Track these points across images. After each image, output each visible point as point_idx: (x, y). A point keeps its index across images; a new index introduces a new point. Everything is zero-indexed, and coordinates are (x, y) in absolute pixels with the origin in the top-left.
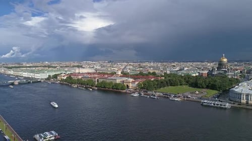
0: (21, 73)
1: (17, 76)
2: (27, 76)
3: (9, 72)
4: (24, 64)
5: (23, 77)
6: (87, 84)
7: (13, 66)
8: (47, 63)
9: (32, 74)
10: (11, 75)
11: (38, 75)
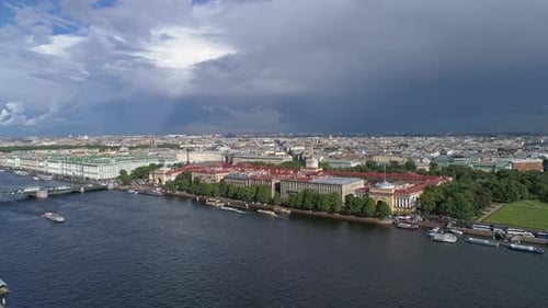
0: (41, 164)
1: (34, 173)
2: (59, 172)
3: (9, 161)
4: (35, 141)
5: (50, 174)
6: (255, 199)
7: (12, 144)
8: (86, 137)
9: (73, 167)
10: (18, 169)
11: (91, 169)
